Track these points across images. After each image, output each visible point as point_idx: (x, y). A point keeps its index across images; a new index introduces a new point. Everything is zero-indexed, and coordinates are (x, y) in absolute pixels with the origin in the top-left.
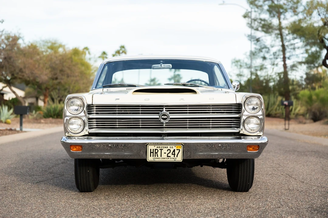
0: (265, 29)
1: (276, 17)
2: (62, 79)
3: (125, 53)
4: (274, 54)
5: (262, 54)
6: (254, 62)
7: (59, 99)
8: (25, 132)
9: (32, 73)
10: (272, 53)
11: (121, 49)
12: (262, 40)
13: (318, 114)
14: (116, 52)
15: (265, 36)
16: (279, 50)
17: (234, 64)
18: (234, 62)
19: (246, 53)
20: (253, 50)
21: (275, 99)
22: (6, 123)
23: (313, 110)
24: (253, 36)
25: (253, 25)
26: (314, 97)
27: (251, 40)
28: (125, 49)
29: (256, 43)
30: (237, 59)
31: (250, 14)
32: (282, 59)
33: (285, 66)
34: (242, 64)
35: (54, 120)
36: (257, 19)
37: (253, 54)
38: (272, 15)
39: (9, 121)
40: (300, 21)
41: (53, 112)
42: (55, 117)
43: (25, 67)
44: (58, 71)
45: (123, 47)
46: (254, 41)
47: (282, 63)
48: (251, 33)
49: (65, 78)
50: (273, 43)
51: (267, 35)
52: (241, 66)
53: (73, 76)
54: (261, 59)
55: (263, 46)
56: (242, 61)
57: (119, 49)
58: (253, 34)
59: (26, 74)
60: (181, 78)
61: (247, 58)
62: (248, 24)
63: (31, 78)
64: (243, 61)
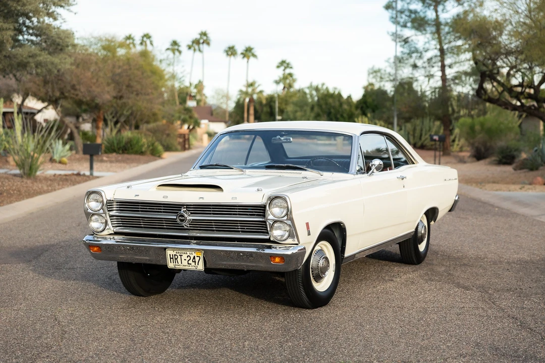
0: (416, 25)
1: (432, 7)
2: (129, 98)
3: (208, 44)
4: (430, 60)
5: (411, 61)
6: (400, 72)
7: (115, 120)
8: (98, 177)
9: (89, 91)
10: (425, 59)
11: (201, 38)
12: (412, 40)
13: (483, 149)
14: (193, 42)
15: (416, 35)
16: (436, 56)
17: (371, 76)
18: (372, 73)
19: (389, 59)
20: (399, 54)
21: (432, 124)
22: (60, 162)
23: (476, 145)
24: (399, 35)
25: (399, 19)
26: (477, 127)
27: (395, 41)
28: (207, 37)
29: (403, 45)
30: (376, 68)
31: (394, 4)
32: (440, 69)
33: (444, 78)
34: (383, 76)
35: (120, 157)
36: (405, 10)
37: (399, 61)
38: (426, 5)
39: (65, 159)
40: (466, 13)
41: (118, 144)
42: (121, 152)
43: (79, 83)
44: (124, 87)
45: (204, 34)
46: (400, 42)
47: (440, 74)
48: (396, 31)
49: (133, 96)
50: (427, 45)
51: (419, 33)
52: (381, 78)
53: (145, 94)
54: (411, 69)
55: (413, 49)
56: (383, 72)
57: (198, 37)
58: (399, 33)
59: (82, 92)
60: (294, 81)
61: (390, 66)
62: (392, 18)
63: (88, 98)
64: (385, 71)
